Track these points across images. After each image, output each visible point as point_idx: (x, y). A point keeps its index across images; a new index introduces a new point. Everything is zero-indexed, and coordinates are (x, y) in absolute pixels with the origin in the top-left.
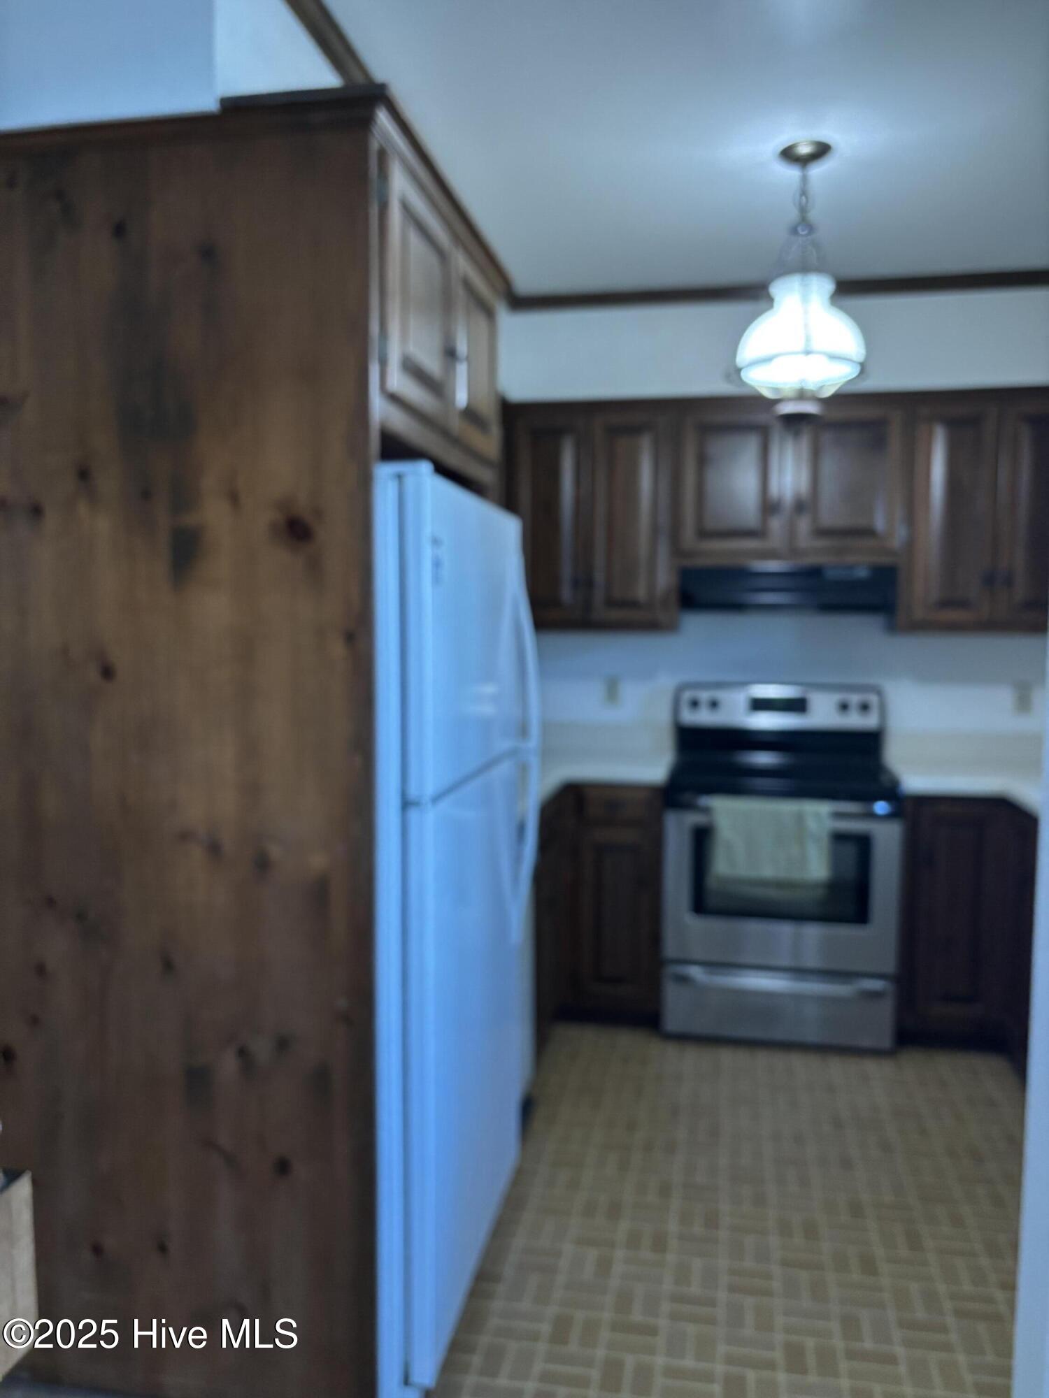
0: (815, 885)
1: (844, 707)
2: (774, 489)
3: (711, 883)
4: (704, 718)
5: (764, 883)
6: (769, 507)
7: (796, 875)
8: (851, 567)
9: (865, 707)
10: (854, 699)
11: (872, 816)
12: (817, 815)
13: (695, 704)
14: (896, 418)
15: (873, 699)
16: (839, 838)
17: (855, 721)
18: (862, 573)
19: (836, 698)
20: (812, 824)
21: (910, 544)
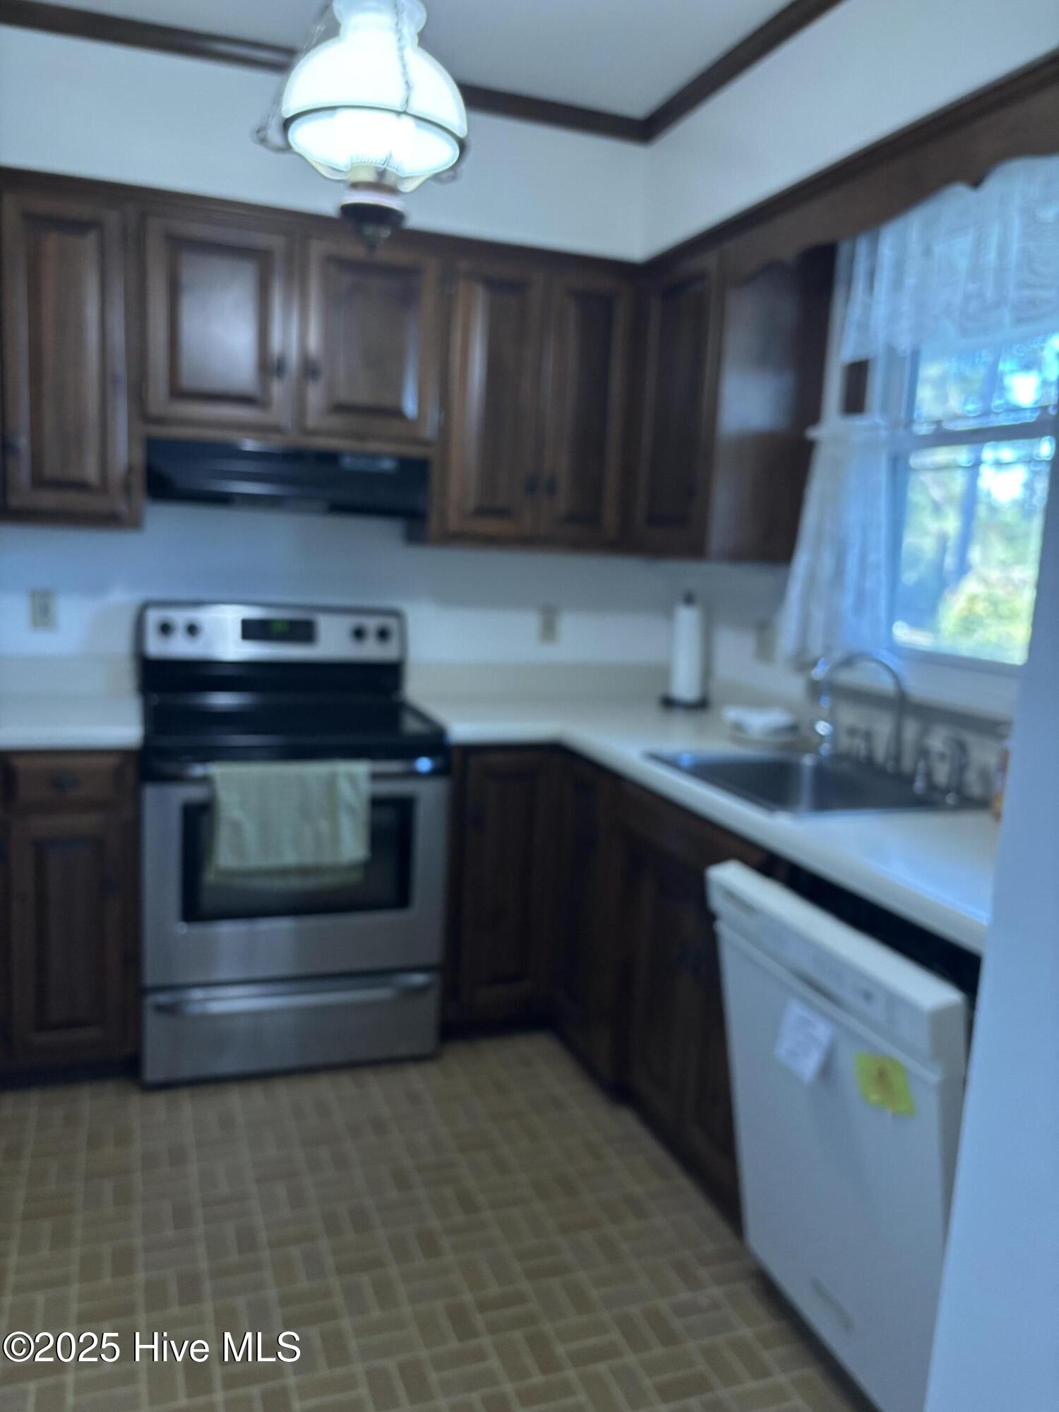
0: (351, 867)
1: (359, 634)
2: (276, 342)
3: (209, 877)
4: (180, 647)
5: (283, 872)
6: (269, 366)
7: (327, 859)
8: (375, 456)
9: (383, 634)
10: (371, 624)
11: (415, 775)
12: (352, 779)
13: (166, 629)
14: (432, 266)
15: (391, 623)
16: (377, 803)
17: (371, 651)
18: (388, 465)
19: (350, 622)
20: (345, 789)
21: (445, 430)
